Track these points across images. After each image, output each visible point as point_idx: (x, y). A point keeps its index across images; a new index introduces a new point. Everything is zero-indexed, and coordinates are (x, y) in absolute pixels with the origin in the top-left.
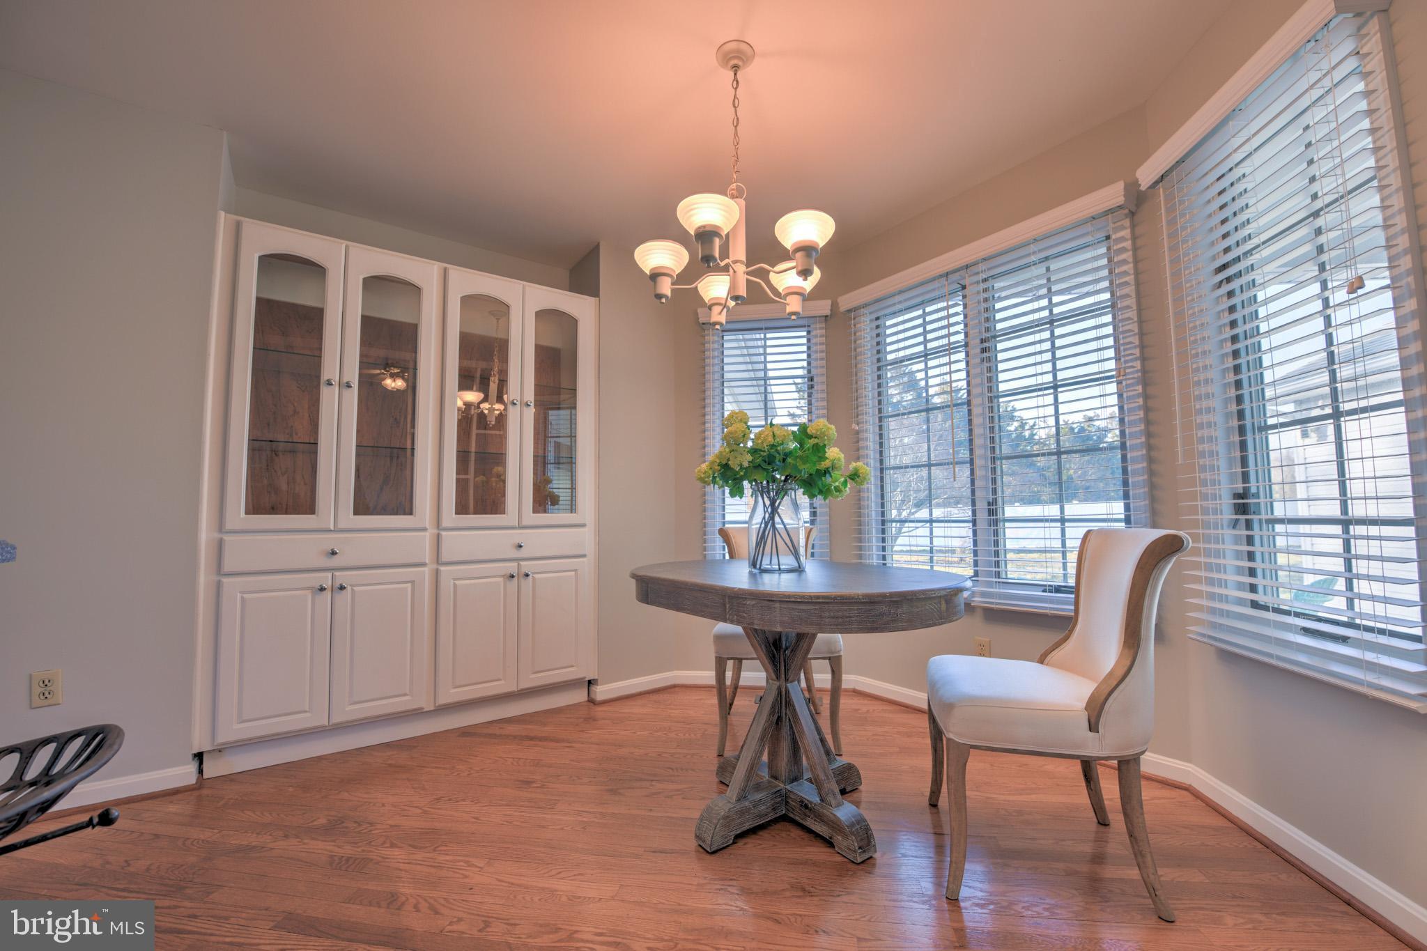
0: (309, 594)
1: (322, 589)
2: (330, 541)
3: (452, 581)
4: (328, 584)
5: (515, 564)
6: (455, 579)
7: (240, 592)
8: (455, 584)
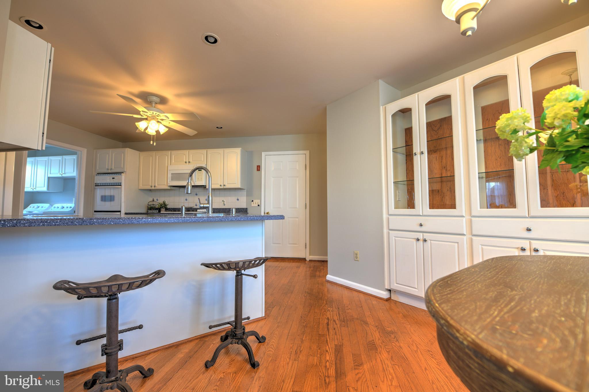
0: (415, 241)
1: (418, 240)
2: (421, 220)
3: (480, 246)
4: (421, 238)
5: (528, 242)
6: (482, 245)
7: (394, 237)
8: (482, 248)
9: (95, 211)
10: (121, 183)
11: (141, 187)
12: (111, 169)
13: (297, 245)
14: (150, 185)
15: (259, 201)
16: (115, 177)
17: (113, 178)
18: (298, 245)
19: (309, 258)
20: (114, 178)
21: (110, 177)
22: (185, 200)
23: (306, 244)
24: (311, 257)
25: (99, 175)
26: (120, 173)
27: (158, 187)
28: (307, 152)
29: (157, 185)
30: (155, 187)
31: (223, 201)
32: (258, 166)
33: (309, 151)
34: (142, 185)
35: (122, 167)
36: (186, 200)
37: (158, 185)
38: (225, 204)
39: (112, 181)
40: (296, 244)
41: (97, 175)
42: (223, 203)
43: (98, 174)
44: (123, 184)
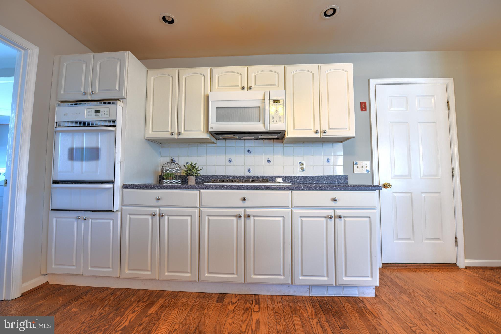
9: (55, 182)
10: (114, 121)
11: (151, 135)
12: (92, 93)
13: (440, 240)
14: (169, 130)
15: (368, 163)
16: (101, 110)
17: (96, 111)
18: (442, 241)
19: (463, 263)
20: (99, 111)
21: (90, 110)
22: (227, 161)
23: (456, 238)
24: (467, 261)
25: (64, 105)
26: (113, 101)
27: (185, 135)
28: (450, 81)
29: (183, 132)
30: (179, 133)
31: (300, 163)
32: (361, 103)
33: (453, 78)
34: (152, 131)
35: (117, 88)
36: (230, 161)
37: (185, 131)
38: (305, 168)
39: (94, 117)
40: (438, 239)
41: (60, 105)
42: (300, 167)
43: (62, 102)
44: (119, 124)
